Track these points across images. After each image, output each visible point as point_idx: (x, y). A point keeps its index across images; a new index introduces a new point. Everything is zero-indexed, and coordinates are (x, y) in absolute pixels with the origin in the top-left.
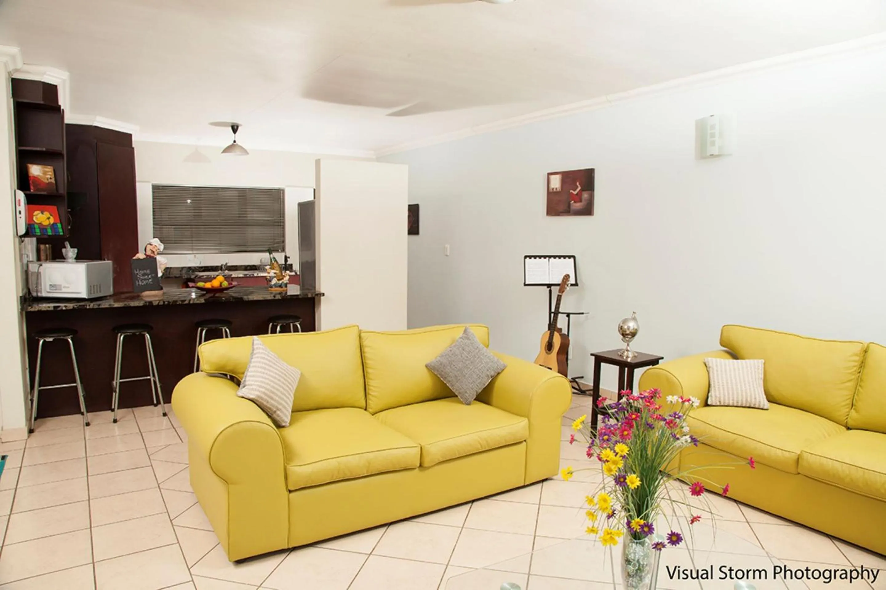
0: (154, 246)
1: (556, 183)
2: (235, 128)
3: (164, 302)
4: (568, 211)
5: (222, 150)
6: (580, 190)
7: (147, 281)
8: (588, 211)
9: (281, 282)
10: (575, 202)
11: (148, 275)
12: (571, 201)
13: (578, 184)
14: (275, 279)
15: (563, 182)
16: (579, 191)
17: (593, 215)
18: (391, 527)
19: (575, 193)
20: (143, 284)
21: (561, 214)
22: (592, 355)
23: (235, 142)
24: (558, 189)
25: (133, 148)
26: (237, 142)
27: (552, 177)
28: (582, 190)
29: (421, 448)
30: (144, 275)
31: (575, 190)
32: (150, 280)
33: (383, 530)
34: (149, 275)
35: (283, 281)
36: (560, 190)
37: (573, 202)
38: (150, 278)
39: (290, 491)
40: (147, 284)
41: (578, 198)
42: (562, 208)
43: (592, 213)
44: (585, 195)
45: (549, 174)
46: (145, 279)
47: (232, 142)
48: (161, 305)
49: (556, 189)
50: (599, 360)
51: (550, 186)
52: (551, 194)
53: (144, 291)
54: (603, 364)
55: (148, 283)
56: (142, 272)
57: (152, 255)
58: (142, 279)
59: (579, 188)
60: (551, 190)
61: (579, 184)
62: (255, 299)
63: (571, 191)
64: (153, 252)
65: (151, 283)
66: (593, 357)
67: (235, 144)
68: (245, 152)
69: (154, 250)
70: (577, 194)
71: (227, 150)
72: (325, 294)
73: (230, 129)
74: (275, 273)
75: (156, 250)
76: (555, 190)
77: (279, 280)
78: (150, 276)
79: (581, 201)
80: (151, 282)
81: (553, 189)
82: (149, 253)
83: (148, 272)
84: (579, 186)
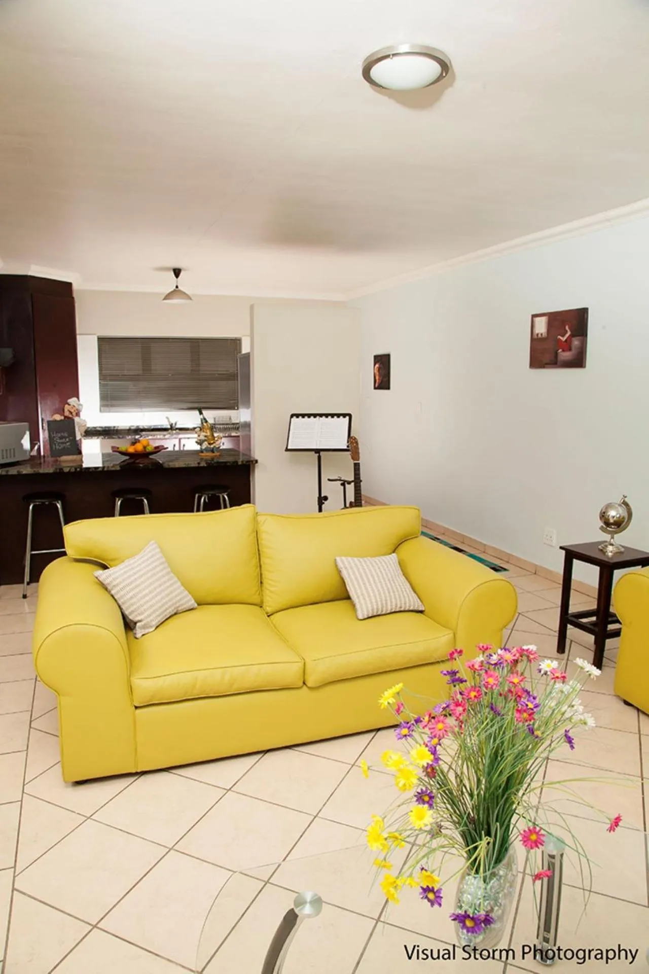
0: (72, 406)
1: (541, 327)
2: (177, 272)
3: (76, 469)
4: (555, 363)
5: (163, 297)
6: (570, 335)
7: (65, 445)
8: (578, 361)
9: (212, 446)
10: (563, 351)
11: (65, 438)
12: (558, 350)
13: (567, 328)
14: (206, 443)
15: (550, 325)
16: (568, 337)
17: (585, 367)
18: (268, 755)
19: (564, 339)
20: (60, 448)
21: (546, 366)
22: (561, 548)
23: (177, 287)
24: (543, 336)
25: (73, 298)
26: (180, 288)
27: (537, 320)
28: (572, 336)
29: (305, 663)
30: (61, 438)
31: (563, 336)
32: (68, 444)
33: (256, 758)
34: (67, 437)
35: (214, 445)
36: (546, 335)
37: (560, 350)
38: (68, 442)
39: (136, 708)
40: (64, 447)
41: (567, 346)
42: (547, 357)
43: (584, 365)
44: (576, 342)
45: (534, 316)
46: (63, 443)
47: (174, 288)
48: (72, 473)
49: (542, 334)
50: (571, 555)
51: (534, 331)
52: (536, 341)
53: (61, 456)
54: (575, 561)
55: (66, 447)
56: (59, 435)
57: (71, 416)
58: (59, 443)
59: (569, 333)
60: (535, 337)
61: (569, 328)
62: (177, 466)
63: (559, 337)
64: (71, 413)
65: (69, 447)
66: (564, 552)
67: (177, 289)
68: (188, 297)
69: (72, 411)
70: (566, 340)
71: (168, 296)
72: (259, 461)
73: (172, 273)
74: (206, 436)
75: (75, 411)
76: (540, 336)
77: (210, 444)
78: (67, 440)
79: (570, 350)
80: (69, 445)
81: (538, 335)
82: (67, 413)
83: (66, 435)
84: (568, 330)
